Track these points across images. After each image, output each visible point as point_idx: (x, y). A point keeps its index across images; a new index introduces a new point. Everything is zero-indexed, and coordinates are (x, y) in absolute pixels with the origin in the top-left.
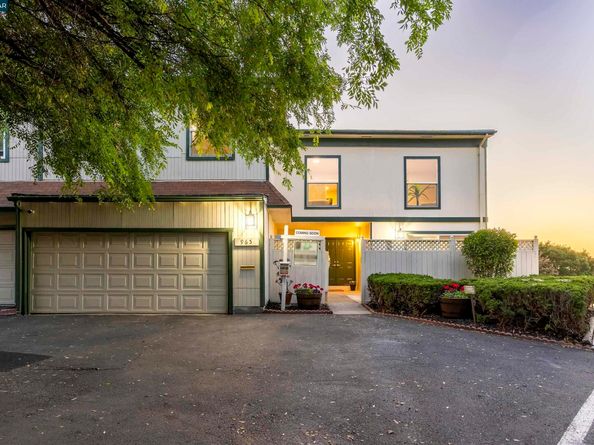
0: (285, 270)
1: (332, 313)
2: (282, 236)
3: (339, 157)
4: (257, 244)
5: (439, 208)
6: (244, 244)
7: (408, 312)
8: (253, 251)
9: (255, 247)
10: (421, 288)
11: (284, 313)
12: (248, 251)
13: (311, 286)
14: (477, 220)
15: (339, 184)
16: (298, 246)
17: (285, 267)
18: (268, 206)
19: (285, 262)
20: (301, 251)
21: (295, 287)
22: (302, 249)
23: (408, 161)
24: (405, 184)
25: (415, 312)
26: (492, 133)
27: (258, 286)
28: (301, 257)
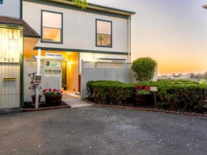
0: (39, 81)
1: (70, 107)
2: (36, 57)
3: (62, 14)
4: (18, 61)
5: (111, 47)
6: (7, 61)
7: (115, 103)
8: (14, 67)
9: (16, 64)
10: (125, 89)
11: (38, 110)
12: (11, 67)
13: (55, 90)
14: (126, 54)
15: (62, 30)
16: (48, 64)
17: (39, 78)
18: (24, 36)
19: (38, 74)
20: (50, 67)
21: (44, 91)
22: (50, 66)
23: (98, 21)
24: (96, 34)
25: (120, 103)
26: (134, 13)
27: (19, 92)
28: (50, 71)
